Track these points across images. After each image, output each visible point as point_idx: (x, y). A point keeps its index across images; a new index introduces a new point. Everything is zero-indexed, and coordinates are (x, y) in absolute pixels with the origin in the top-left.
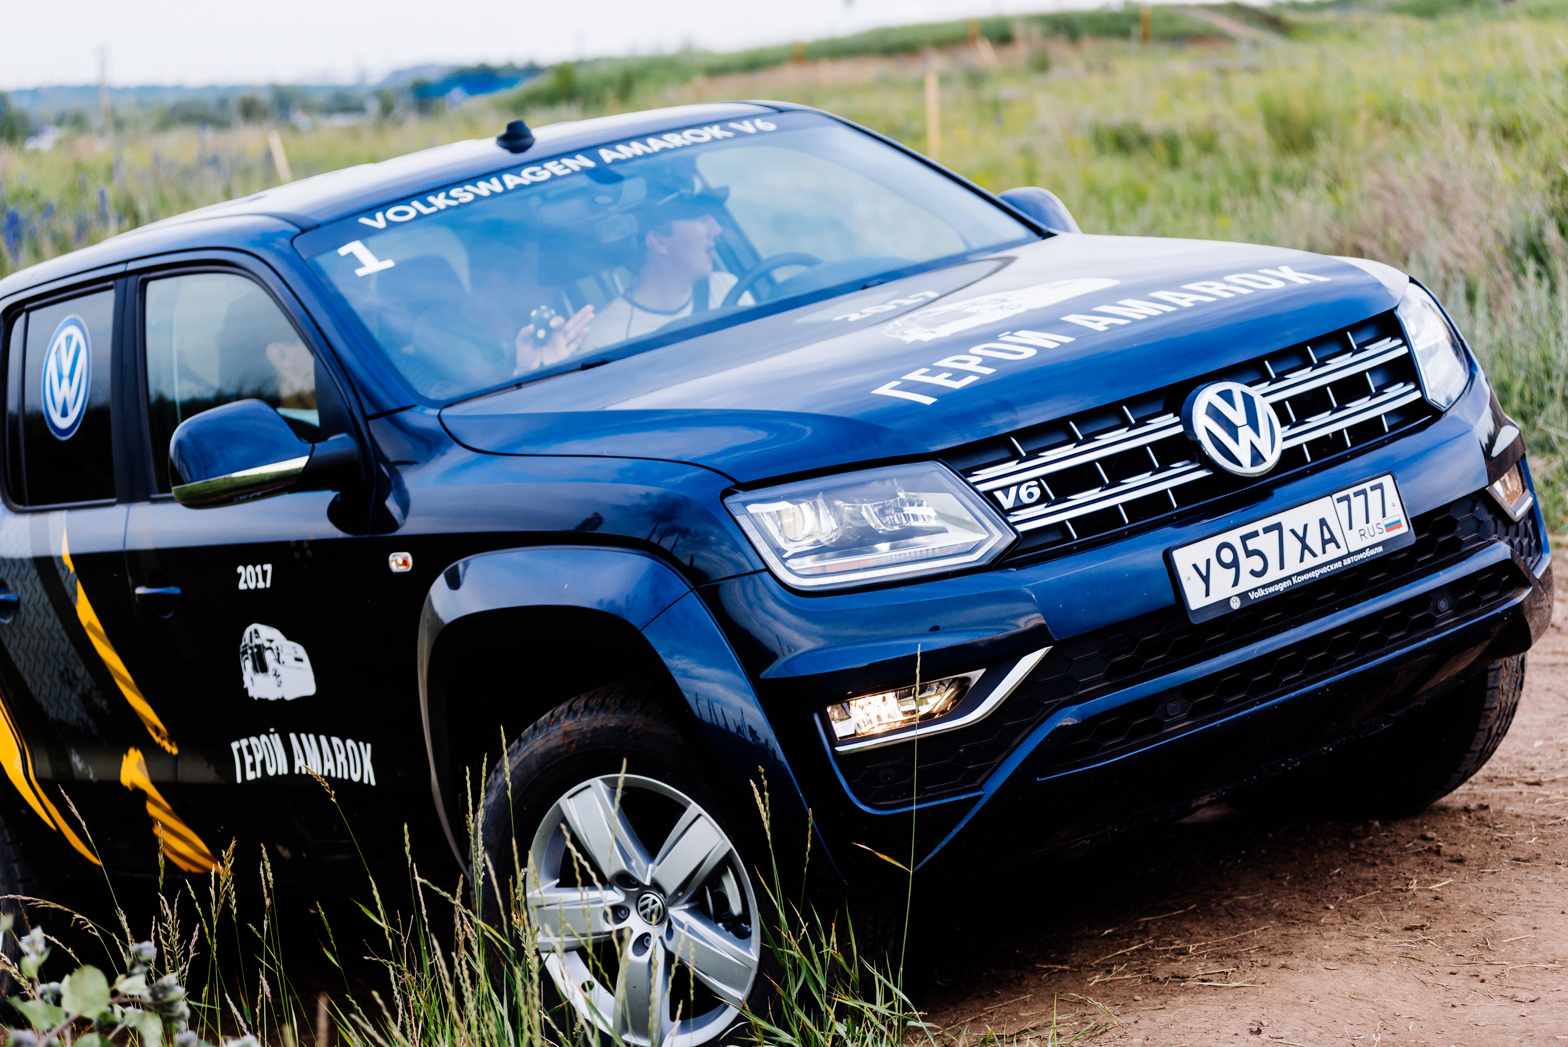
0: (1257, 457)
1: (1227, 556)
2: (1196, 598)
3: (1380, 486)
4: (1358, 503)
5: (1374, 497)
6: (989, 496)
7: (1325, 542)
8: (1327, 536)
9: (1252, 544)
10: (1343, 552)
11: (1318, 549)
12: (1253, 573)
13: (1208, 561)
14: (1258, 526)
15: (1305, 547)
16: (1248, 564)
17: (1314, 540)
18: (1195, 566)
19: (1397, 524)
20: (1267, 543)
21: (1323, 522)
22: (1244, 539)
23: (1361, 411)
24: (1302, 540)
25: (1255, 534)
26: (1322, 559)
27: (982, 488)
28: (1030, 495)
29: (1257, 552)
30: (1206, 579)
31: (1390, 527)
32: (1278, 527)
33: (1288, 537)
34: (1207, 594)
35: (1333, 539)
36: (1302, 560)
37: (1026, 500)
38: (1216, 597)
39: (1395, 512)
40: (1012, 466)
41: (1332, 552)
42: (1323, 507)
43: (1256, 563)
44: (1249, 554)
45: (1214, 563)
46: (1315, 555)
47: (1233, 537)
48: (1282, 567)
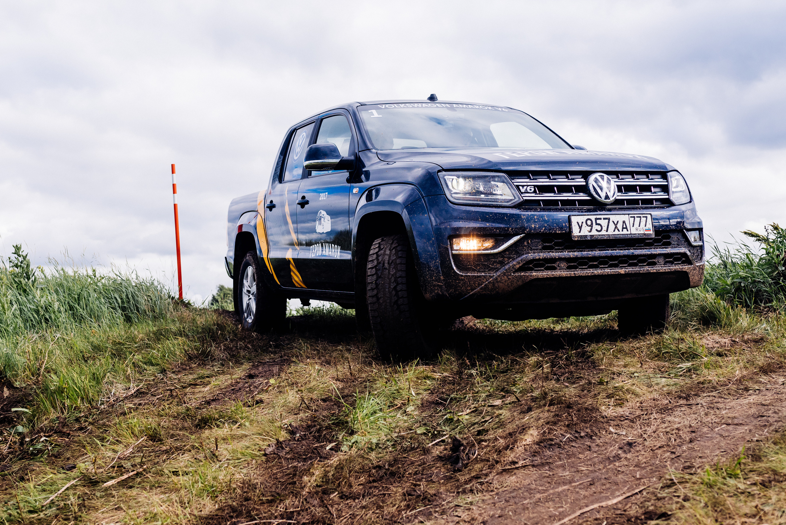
0: (607, 197)
1: (589, 222)
2: (576, 232)
3: (646, 217)
4: (637, 220)
5: (643, 220)
6: (518, 187)
7: (623, 228)
8: (624, 226)
9: (598, 221)
10: (629, 233)
11: (620, 229)
12: (597, 230)
13: (582, 223)
14: (602, 217)
15: (616, 227)
16: (595, 227)
17: (620, 226)
18: (578, 223)
19: (649, 230)
20: (604, 223)
21: (624, 222)
22: (596, 219)
23: (647, 195)
24: (616, 225)
25: (600, 219)
26: (621, 233)
27: (515, 184)
28: (531, 190)
29: (599, 224)
30: (580, 228)
31: (646, 230)
32: (609, 219)
33: (611, 223)
34: (580, 232)
35: (626, 228)
36: (614, 231)
37: (529, 191)
38: (582, 234)
39: (650, 226)
40: (528, 180)
41: (625, 231)
42: (626, 218)
43: (599, 228)
44: (597, 224)
45: (584, 223)
46: (619, 231)
47: (593, 218)
48: (607, 231)
